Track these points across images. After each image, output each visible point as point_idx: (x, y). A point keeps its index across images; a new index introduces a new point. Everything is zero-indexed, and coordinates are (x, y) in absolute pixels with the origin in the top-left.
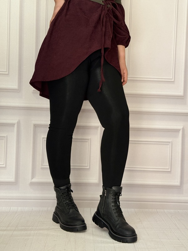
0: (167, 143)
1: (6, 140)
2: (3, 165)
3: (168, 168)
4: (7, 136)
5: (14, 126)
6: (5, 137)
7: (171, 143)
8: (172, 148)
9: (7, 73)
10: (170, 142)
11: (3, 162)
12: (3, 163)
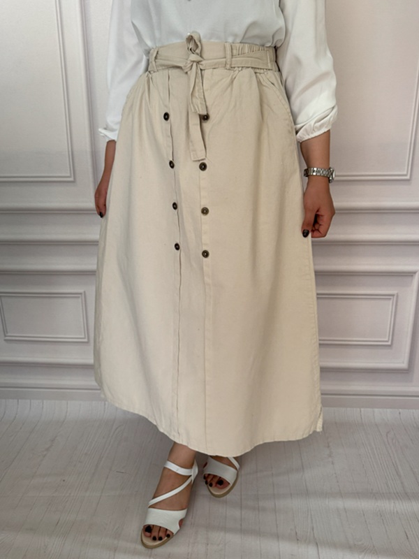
0: (388, 297)
1: (83, 299)
2: (84, 338)
3: (387, 339)
4: (85, 292)
5: (95, 275)
6: (81, 294)
7: (395, 297)
8: (396, 305)
9: (72, 179)
10: (393, 295)
11: (83, 334)
12: (83, 336)
